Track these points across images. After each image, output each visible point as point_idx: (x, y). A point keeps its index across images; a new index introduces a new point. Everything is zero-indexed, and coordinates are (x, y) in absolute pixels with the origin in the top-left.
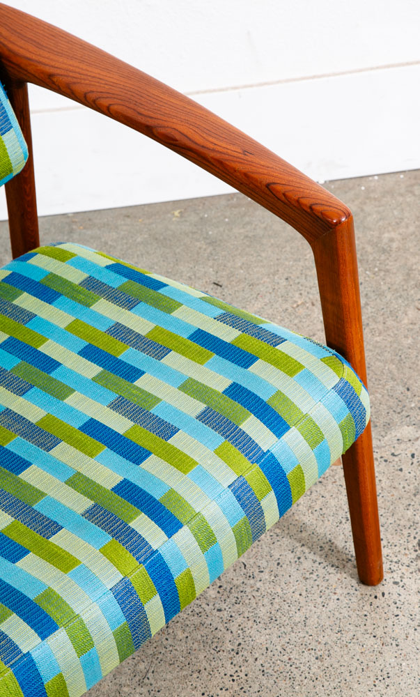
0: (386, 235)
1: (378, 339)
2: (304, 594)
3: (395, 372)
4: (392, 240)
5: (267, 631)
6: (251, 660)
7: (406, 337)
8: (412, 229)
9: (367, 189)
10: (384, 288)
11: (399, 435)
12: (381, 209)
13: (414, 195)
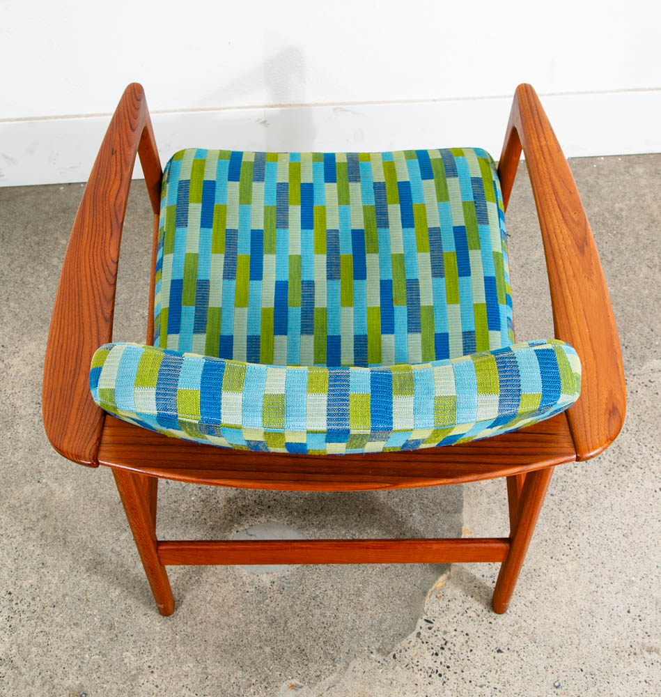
0: (617, 205)
1: (625, 288)
2: (607, 486)
3: (641, 314)
4: (621, 210)
5: (587, 513)
6: (580, 535)
7: (644, 288)
8: (633, 202)
9: (598, 167)
10: (623, 247)
11: (652, 367)
12: (610, 183)
13: (631, 175)
